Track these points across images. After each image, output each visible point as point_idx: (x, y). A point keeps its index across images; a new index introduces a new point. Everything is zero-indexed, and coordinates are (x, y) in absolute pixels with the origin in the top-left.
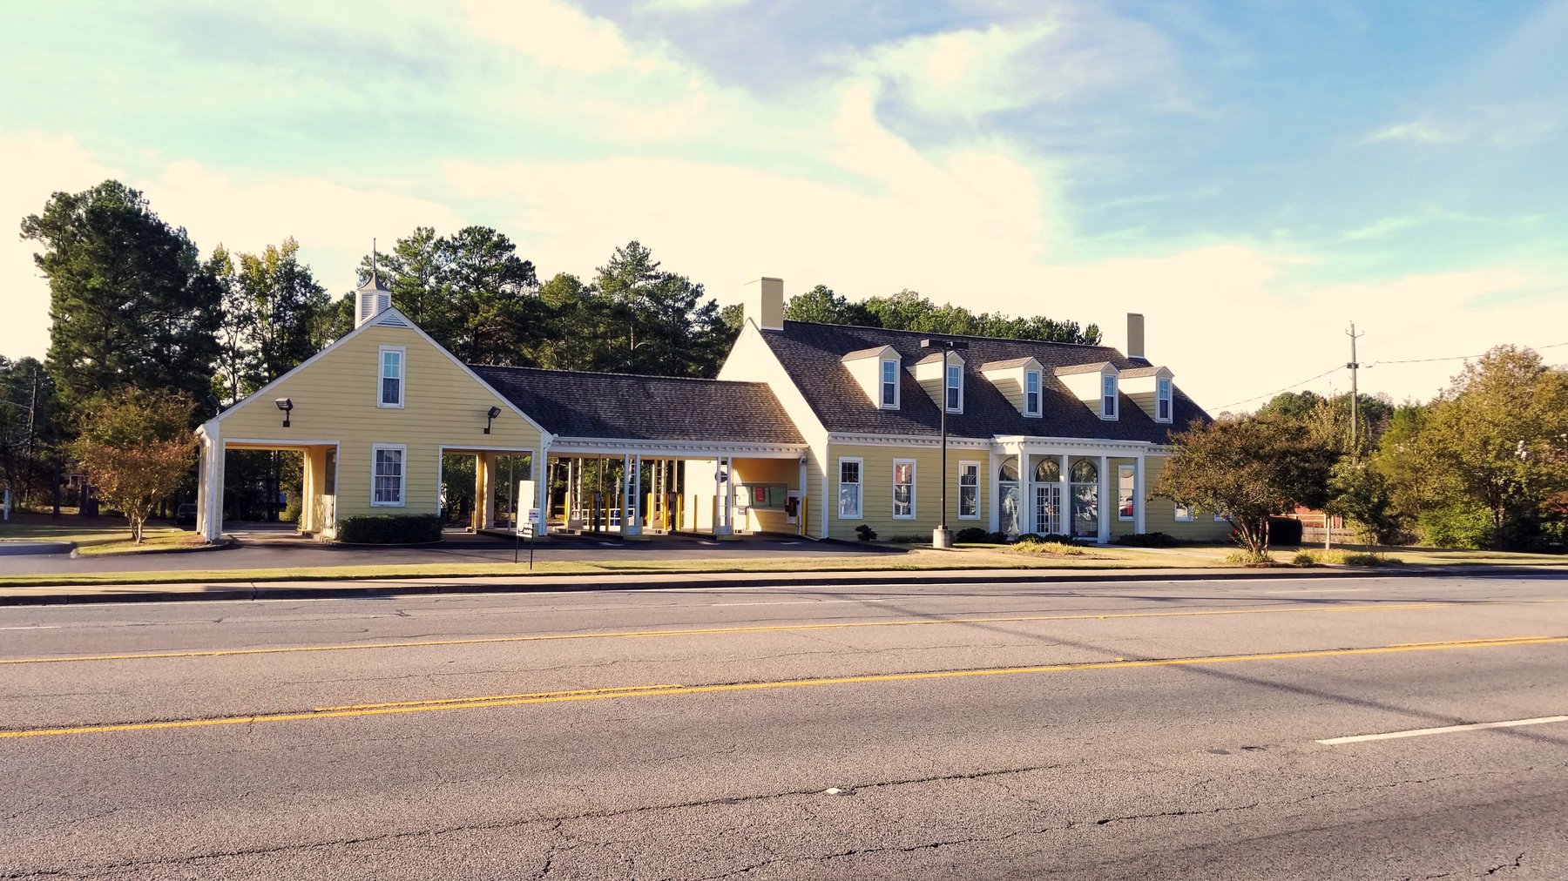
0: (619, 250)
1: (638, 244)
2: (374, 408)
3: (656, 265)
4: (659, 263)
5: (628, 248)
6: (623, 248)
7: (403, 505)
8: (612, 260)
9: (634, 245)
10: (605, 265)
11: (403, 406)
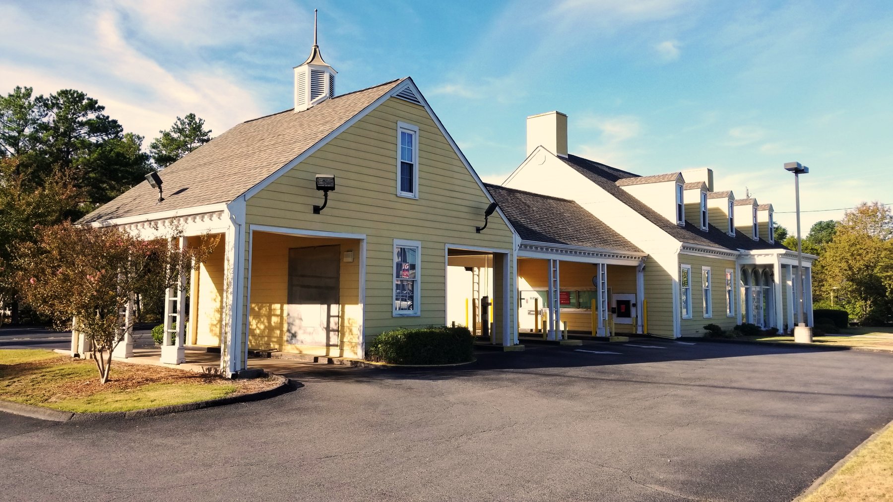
0: (179, 119)
1: (195, 116)
2: (394, 196)
3: (208, 132)
4: (210, 131)
5: (186, 118)
6: (183, 118)
7: (419, 314)
8: (174, 126)
9: (192, 117)
10: (168, 129)
11: (417, 196)
